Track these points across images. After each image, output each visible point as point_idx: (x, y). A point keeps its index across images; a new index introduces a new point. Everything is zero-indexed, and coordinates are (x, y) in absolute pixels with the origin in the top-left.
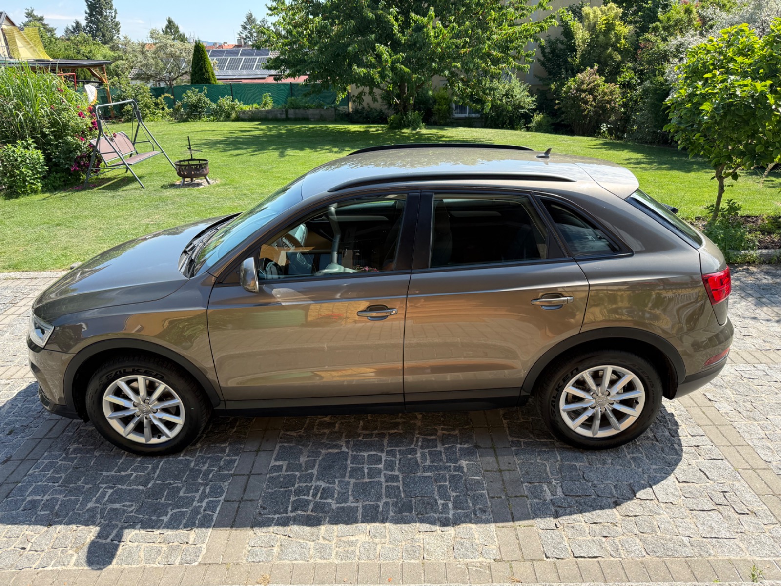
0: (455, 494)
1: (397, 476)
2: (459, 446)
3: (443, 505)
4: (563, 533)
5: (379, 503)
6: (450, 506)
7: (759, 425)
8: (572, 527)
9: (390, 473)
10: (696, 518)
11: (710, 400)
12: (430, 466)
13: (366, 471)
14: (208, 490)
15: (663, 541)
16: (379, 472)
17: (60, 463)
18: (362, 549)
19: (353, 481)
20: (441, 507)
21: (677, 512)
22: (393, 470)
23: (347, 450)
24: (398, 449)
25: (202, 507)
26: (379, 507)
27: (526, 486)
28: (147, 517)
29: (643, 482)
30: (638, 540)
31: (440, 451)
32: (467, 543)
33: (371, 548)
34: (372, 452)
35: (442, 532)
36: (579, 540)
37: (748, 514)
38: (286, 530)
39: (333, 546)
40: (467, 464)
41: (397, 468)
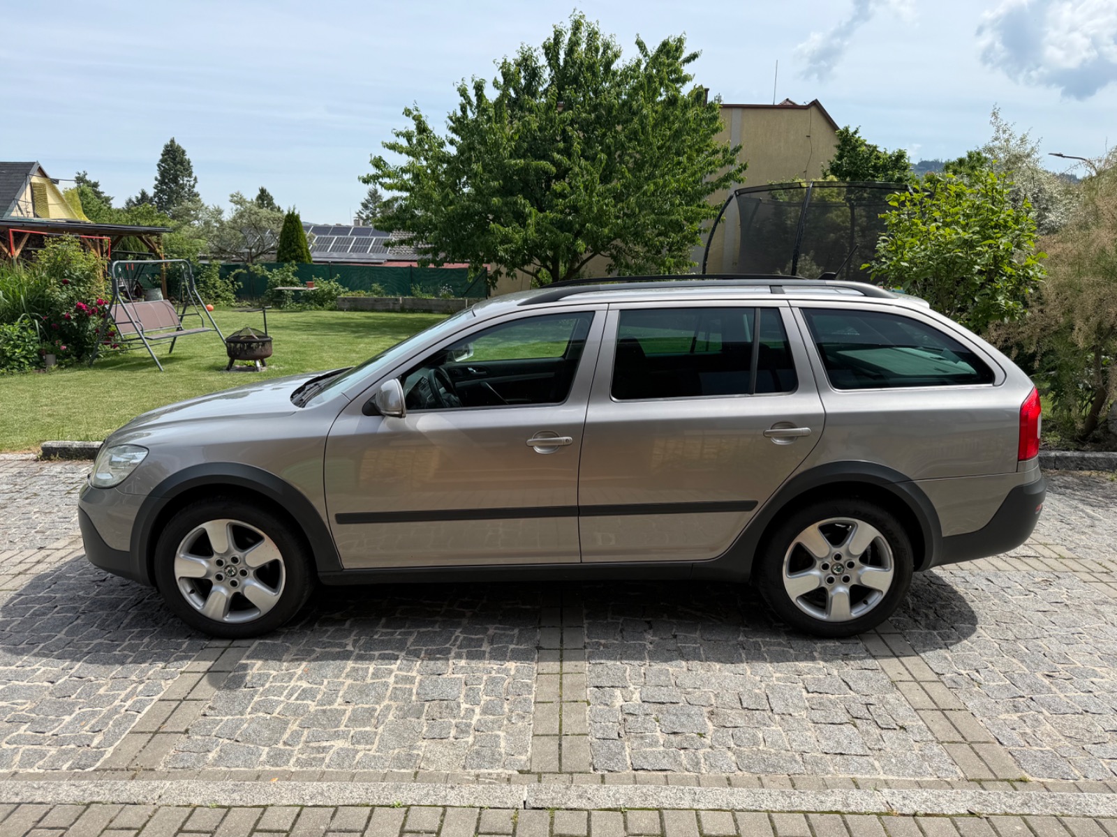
1: (414, 678)
2: (512, 646)
4: (626, 743)
6: (477, 710)
7: (939, 634)
14: (140, 688)
15: (765, 756)
16: (391, 672)
18: (336, 756)
19: (349, 681)
20: (463, 713)
21: (796, 725)
24: (424, 648)
25: (124, 706)
26: (376, 710)
27: (590, 691)
28: (42, 716)
29: (757, 691)
30: (730, 754)
33: (347, 756)
34: (387, 652)
35: (456, 739)
36: (645, 752)
37: (895, 729)
38: (235, 733)
39: (296, 752)
40: (516, 667)
41: (415, 669)
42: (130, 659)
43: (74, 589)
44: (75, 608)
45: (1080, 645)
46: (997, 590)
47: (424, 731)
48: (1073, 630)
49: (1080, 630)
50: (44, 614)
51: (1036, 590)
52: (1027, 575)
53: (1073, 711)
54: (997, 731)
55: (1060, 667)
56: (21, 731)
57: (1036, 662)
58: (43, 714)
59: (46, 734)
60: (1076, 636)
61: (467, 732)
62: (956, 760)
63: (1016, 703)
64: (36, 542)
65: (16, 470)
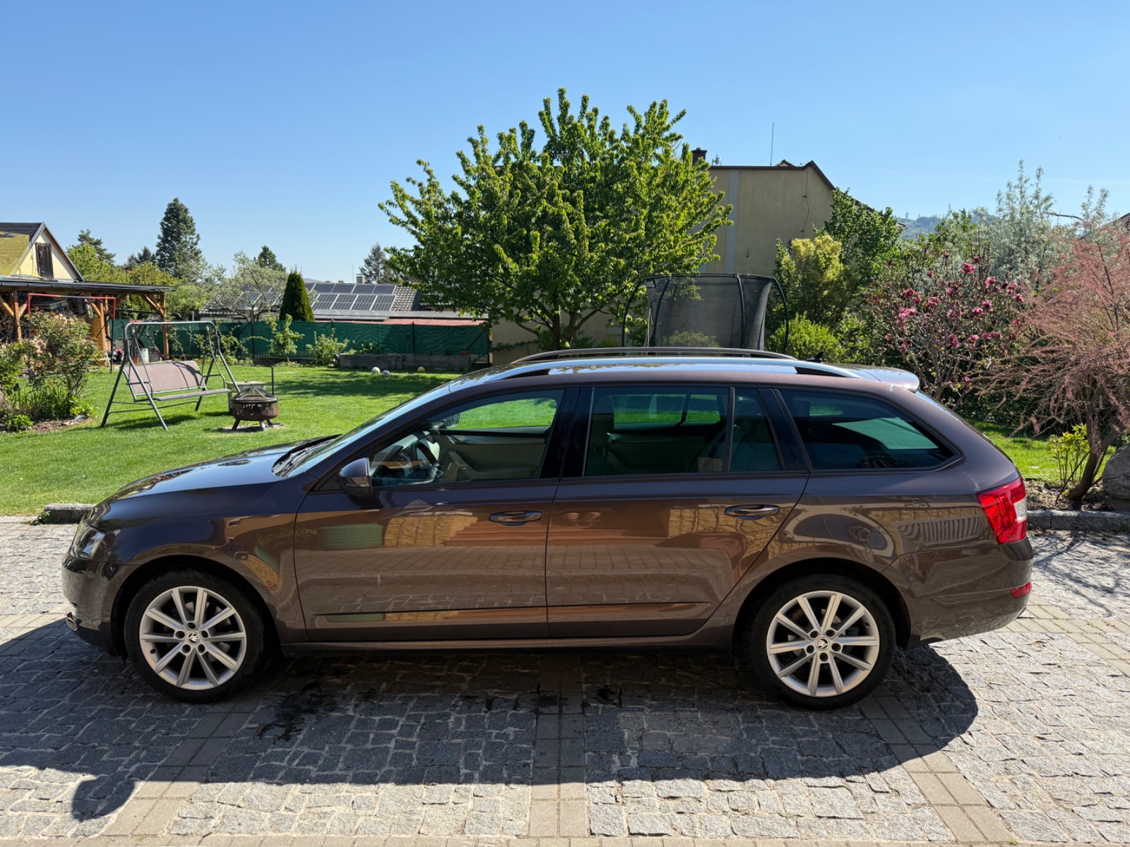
0: (487, 763)
1: (415, 743)
2: (511, 711)
3: (466, 774)
4: (623, 807)
5: (378, 771)
6: (477, 775)
8: (639, 802)
9: (404, 739)
10: (816, 796)
12: (462, 732)
13: (372, 736)
14: (143, 754)
15: (759, 820)
16: (392, 736)
18: (336, 822)
19: (349, 747)
20: (462, 777)
21: (790, 788)
22: (410, 735)
23: (353, 714)
24: (424, 713)
25: (128, 772)
26: (377, 774)
27: (589, 756)
28: (46, 783)
29: (753, 754)
30: (725, 818)
31: (484, 716)
32: (486, 817)
33: (349, 821)
34: (387, 717)
35: (455, 804)
36: (642, 816)
37: (888, 792)
38: (237, 799)
39: (298, 818)
40: (515, 732)
41: (415, 734)
42: (134, 725)
43: (76, 654)
44: (77, 673)
45: (1071, 708)
46: (991, 652)
47: (424, 796)
48: (1065, 692)
49: (1072, 692)
50: (48, 679)
51: (1029, 652)
52: (1021, 637)
53: (1063, 773)
54: (988, 794)
55: (1051, 730)
56: (26, 798)
57: (1028, 723)
58: (47, 780)
59: (50, 801)
60: (1068, 698)
61: (466, 797)
62: (947, 822)
63: (1007, 766)
64: (38, 606)
65: (17, 534)
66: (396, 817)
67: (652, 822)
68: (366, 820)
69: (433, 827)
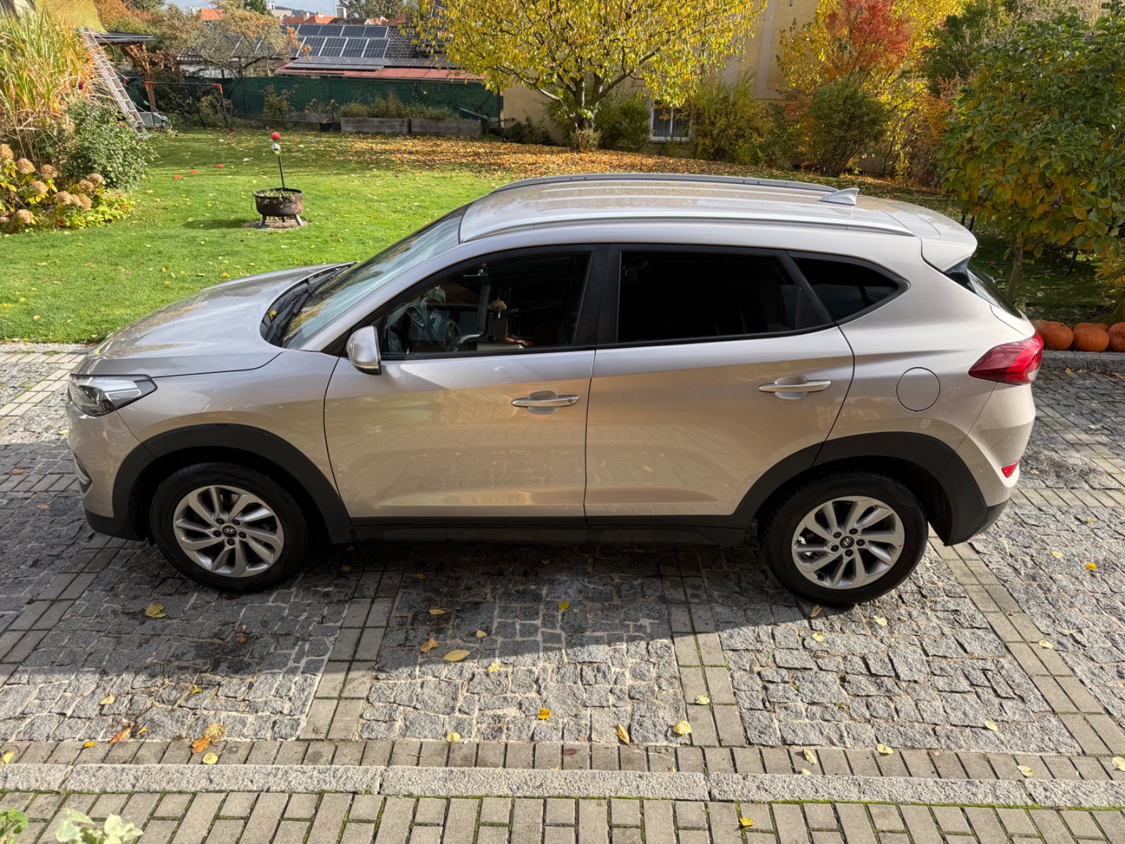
0: (634, 661)
1: (559, 636)
2: (641, 599)
3: (618, 674)
4: (773, 715)
5: (534, 668)
7: (1039, 586)
8: (786, 708)
9: (550, 631)
10: (947, 701)
11: (978, 552)
12: (602, 625)
13: (518, 627)
14: (307, 647)
15: (902, 729)
16: (537, 627)
17: (106, 605)
18: (511, 726)
19: (501, 639)
21: (923, 693)
22: (554, 627)
23: (492, 602)
25: (299, 668)
26: (534, 673)
27: (727, 654)
29: (881, 654)
30: (868, 726)
31: (618, 606)
32: (648, 723)
33: (522, 725)
34: (526, 605)
35: (616, 707)
36: (792, 724)
37: (1014, 699)
38: (412, 700)
39: (474, 721)
40: (651, 623)
41: (559, 625)
42: (286, 611)
46: (1088, 533)
47: (585, 697)
54: (1105, 701)
59: (238, 699)
61: (624, 699)
62: (1072, 732)
63: (1120, 670)
66: (565, 721)
67: (803, 730)
68: (538, 725)
69: (601, 734)
